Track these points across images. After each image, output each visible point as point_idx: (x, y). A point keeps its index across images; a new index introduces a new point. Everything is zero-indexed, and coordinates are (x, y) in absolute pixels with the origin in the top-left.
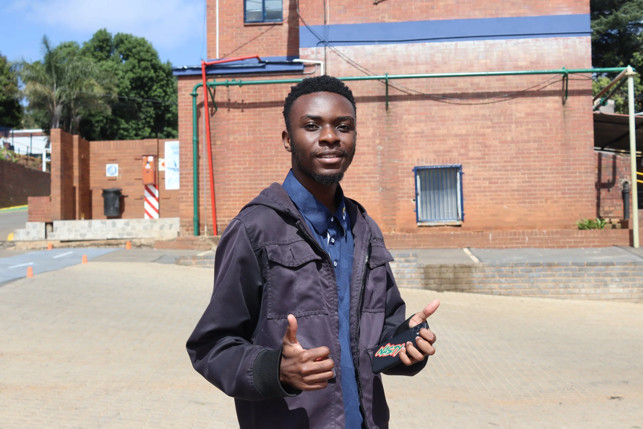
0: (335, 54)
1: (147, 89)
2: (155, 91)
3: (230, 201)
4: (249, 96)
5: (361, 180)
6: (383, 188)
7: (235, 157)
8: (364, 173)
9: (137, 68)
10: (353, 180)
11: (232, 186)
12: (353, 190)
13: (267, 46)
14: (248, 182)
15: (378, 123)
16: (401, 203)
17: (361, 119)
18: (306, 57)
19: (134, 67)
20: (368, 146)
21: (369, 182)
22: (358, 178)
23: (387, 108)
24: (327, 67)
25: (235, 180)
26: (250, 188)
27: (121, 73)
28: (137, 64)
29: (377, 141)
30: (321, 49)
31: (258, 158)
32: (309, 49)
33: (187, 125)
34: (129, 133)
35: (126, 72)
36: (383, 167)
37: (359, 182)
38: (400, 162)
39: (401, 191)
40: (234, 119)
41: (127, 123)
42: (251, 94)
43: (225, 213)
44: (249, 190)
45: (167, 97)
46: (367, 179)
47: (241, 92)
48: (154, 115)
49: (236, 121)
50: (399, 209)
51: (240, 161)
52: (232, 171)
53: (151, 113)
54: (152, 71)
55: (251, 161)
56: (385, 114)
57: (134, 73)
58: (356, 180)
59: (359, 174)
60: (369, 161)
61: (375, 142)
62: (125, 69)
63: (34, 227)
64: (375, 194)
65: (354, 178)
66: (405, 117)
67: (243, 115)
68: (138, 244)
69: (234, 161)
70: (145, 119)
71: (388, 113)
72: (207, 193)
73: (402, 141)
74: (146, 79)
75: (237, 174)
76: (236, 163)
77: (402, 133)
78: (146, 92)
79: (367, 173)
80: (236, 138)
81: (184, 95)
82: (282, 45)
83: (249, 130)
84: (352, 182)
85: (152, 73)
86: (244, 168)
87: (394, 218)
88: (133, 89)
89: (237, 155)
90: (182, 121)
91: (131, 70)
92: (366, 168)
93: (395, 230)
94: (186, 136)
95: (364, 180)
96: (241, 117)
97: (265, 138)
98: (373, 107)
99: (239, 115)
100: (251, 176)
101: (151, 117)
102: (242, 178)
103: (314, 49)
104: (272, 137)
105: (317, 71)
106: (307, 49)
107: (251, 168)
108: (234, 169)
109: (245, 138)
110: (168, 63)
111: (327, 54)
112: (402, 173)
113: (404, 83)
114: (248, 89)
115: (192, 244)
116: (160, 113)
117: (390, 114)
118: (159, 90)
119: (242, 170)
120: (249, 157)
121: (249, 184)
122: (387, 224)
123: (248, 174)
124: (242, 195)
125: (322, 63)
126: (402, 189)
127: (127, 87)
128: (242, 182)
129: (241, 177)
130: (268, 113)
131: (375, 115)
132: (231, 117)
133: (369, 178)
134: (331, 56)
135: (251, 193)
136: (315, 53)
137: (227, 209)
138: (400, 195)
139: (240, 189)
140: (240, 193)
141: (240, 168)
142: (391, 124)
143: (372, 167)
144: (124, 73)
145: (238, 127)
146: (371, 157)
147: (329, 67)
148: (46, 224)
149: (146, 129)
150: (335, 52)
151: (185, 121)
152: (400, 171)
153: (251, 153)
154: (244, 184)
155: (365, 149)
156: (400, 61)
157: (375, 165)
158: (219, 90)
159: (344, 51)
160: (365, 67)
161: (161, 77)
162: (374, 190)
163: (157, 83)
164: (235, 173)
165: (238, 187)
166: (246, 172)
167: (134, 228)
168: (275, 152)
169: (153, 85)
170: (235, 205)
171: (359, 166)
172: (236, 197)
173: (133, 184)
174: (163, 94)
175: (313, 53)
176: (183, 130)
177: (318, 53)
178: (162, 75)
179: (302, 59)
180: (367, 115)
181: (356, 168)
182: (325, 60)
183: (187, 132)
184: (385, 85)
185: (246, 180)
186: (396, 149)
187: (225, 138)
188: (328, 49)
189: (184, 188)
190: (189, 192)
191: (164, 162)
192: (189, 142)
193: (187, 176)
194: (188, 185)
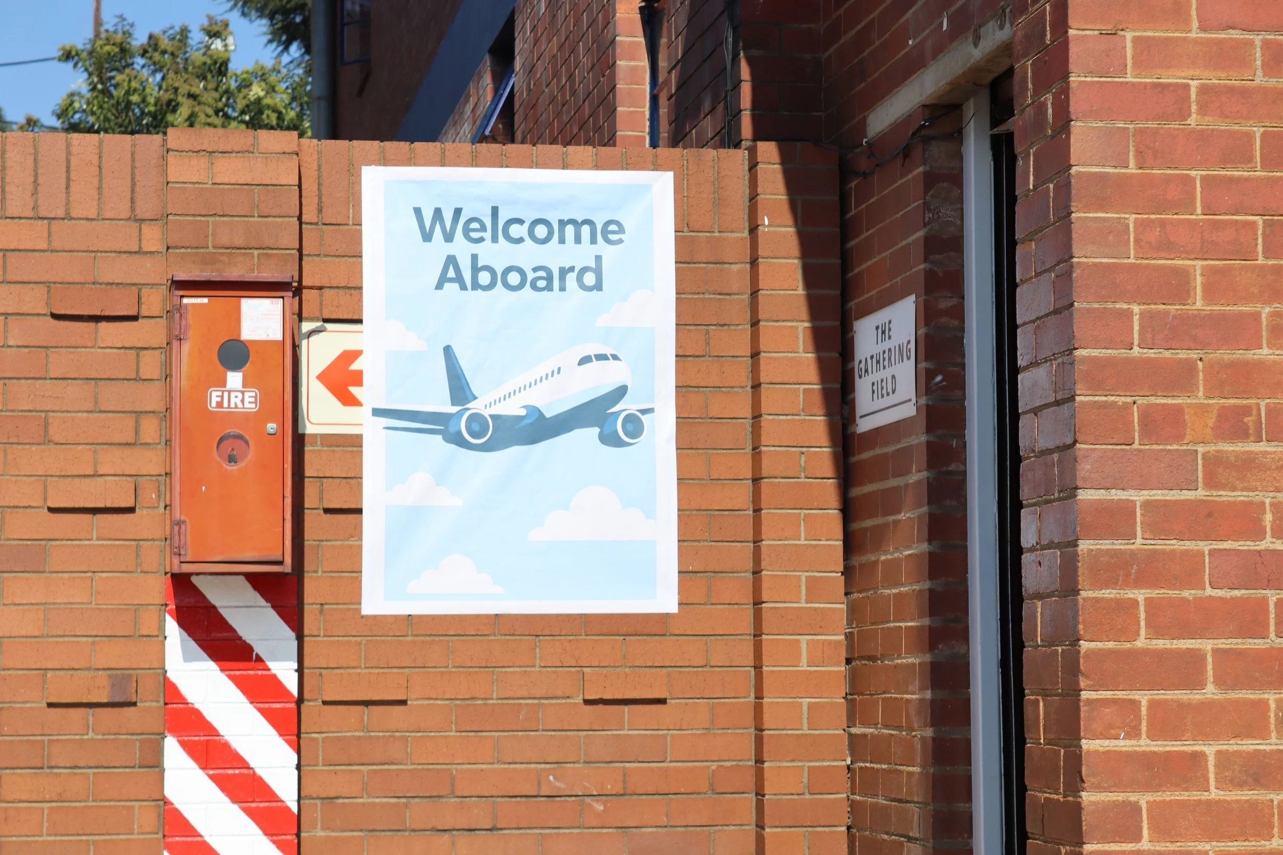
173: (29, 560)
189: (1143, 698)
190: (1210, 750)
191: (351, 356)
192: (1203, 137)
193: (1174, 545)
194: (1197, 657)
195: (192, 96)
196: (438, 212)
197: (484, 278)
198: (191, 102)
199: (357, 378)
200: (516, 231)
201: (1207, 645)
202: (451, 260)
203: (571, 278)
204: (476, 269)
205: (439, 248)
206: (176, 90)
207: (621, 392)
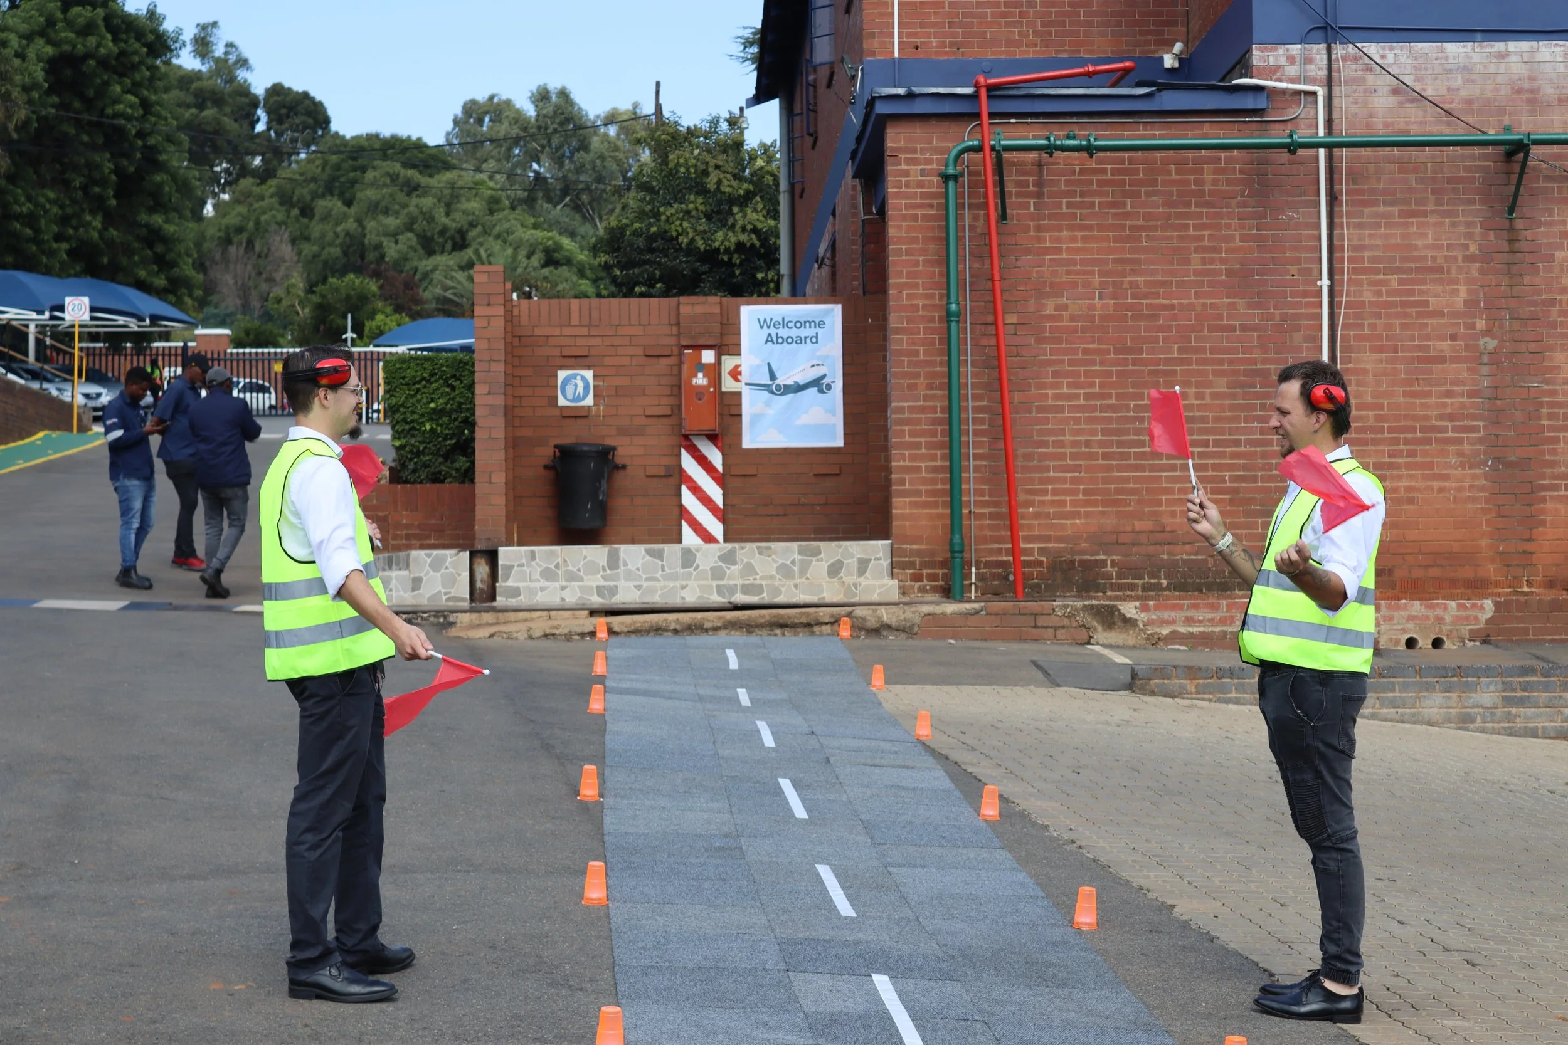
0: (1358, 66)
1: (91, 93)
2: (116, 101)
3: (1045, 492)
4: (1100, 183)
5: (1433, 436)
6: (1494, 459)
7: (1062, 362)
8: (1441, 417)
9: (60, 25)
10: (1410, 436)
11: (1051, 450)
12: (1408, 466)
13: (1043, 25)
14: (1100, 438)
15: (1482, 272)
16: (1549, 505)
17: (1434, 259)
18: (1273, 72)
19: (51, 22)
20: (1454, 337)
21: (1459, 441)
22: (1423, 429)
23: (1512, 229)
24: (1336, 102)
25: (1062, 432)
26: (1105, 456)
27: (14, 41)
28: (59, 15)
29: (1481, 324)
30: (1318, 51)
31: (1130, 367)
32: (1281, 50)
33: (917, 263)
34: (37, 231)
35: (29, 37)
36: (1496, 399)
37: (1428, 441)
38: (1546, 387)
39: (1549, 471)
40: (1059, 250)
41: (29, 199)
42: (1109, 176)
43: (1030, 527)
44: (1101, 462)
45: (153, 119)
46: (1450, 434)
47: (1077, 168)
48: (114, 177)
49: (1064, 256)
50: (1543, 523)
51: (1077, 374)
52: (1050, 403)
53: (107, 171)
54: (109, 36)
55: (1109, 374)
56: (1505, 246)
57: (49, 42)
58: (1419, 435)
59: (1427, 418)
60: (1454, 383)
61: (1473, 326)
62: (24, 28)
63: (436, 566)
64: (1475, 477)
65: (1413, 430)
66: (1560, 255)
67: (1084, 239)
68: (872, 623)
69: (1056, 374)
70: (85, 188)
71: (1511, 241)
72: (977, 469)
73: (1554, 326)
74: (92, 63)
75: (1067, 414)
76: (1065, 381)
77: (1552, 302)
78: (88, 103)
79: (1451, 418)
80: (1065, 307)
81: (906, 173)
82: (1090, 24)
83: (1101, 283)
84: (1407, 442)
85: (109, 47)
86: (1087, 396)
87: (1529, 547)
88: (50, 91)
89: (1066, 358)
90: (899, 252)
91: (42, 33)
92: (1448, 400)
93: (1530, 584)
94: (909, 297)
95: (1439, 435)
96: (1079, 245)
97: (1150, 306)
98: (1468, 224)
99: (1073, 239)
100: (1109, 420)
101: (103, 183)
102: (1083, 426)
103: (1296, 49)
104: (1172, 307)
105: (1302, 116)
106: (1276, 49)
107: (1109, 396)
108: (1058, 397)
109: (1092, 307)
110: (152, 14)
111: (1334, 65)
112: (1550, 417)
113: (1558, 157)
114: (1100, 162)
115: (1036, 627)
116: (132, 169)
117: (1517, 245)
118: (131, 98)
119: (1082, 402)
120: (1102, 363)
121: (1101, 444)
122: (1508, 566)
123: (1098, 414)
124: (1083, 474)
125: (1321, 92)
126: (1554, 464)
127: (35, 86)
128: (1082, 438)
129: (1077, 421)
130: (1159, 233)
131: (1473, 249)
132: (1048, 245)
133: (1455, 429)
134: (1346, 70)
135: (1109, 468)
136: (1298, 60)
137: (1037, 516)
138: (1546, 482)
139: (1074, 456)
140: (1077, 468)
141: (1077, 396)
142: (1521, 275)
143: (1465, 399)
144: (24, 42)
145: (1068, 273)
146: (1461, 370)
147: (1341, 102)
148: (472, 555)
149: (88, 218)
150: (1356, 59)
151: (909, 252)
152: (1545, 411)
153: (1108, 352)
154: (1088, 444)
155: (1445, 346)
156: (1548, 90)
157: (1471, 394)
158: (1014, 164)
159: (1383, 57)
160: (1446, 106)
161: (136, 59)
162: (1470, 467)
163: (122, 75)
164: (1061, 409)
165: (1068, 451)
166: (1094, 409)
167: (749, 569)
168: (1180, 350)
169: (106, 84)
170: (1062, 503)
171: (1428, 395)
172: (1064, 480)
173: (640, 431)
174: (141, 112)
175: (1291, 60)
176: (904, 280)
177: (1308, 61)
178: (136, 52)
179: (1259, 77)
180: (1449, 247)
181: (1418, 401)
182: (1329, 82)
183: (916, 286)
184: (1503, 159)
185: (1093, 432)
186: (1533, 347)
187: (1032, 305)
188: (1339, 50)
189: (907, 453)
190: (923, 465)
191: (738, 366)
192: (923, 316)
193: (914, 416)
194: (920, 443)
195: (717, 167)
196: (765, 321)
197: (780, 340)
198: (717, 171)
199: (740, 373)
200: (790, 325)
201: (923, 440)
202: (770, 335)
203: (808, 340)
204: (777, 338)
205: (766, 331)
206: (707, 163)
207: (824, 376)
